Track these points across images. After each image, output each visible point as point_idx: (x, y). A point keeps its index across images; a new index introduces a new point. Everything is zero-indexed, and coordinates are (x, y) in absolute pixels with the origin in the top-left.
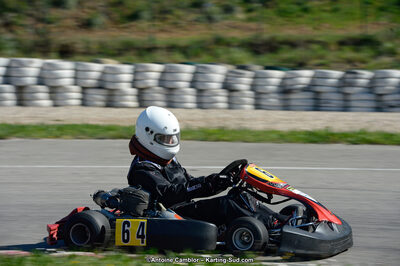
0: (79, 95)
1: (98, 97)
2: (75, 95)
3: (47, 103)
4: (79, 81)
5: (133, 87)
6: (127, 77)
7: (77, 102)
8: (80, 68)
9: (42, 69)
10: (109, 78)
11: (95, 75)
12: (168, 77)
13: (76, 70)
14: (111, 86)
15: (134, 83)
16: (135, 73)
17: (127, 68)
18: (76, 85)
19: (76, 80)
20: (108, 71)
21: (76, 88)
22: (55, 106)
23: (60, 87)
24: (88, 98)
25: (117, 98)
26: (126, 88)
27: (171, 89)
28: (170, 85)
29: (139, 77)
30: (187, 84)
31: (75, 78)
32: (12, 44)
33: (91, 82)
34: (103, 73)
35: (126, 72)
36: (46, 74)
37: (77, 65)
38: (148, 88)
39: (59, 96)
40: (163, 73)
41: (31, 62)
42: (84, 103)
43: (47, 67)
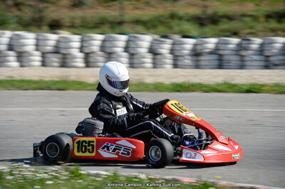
0: (40, 58)
1: (55, 59)
2: (36, 58)
3: (16, 64)
4: (40, 48)
5: (81, 52)
6: (76, 44)
7: (39, 63)
8: (40, 38)
9: (11, 38)
10: (62, 45)
11: (52, 43)
12: (107, 44)
13: (37, 39)
14: (64, 51)
15: (81, 49)
16: (82, 41)
17: (77, 38)
18: (37, 50)
19: (37, 46)
20: (62, 40)
21: (38, 53)
22: (22, 66)
23: (26, 52)
24: (47, 60)
25: (68, 61)
26: (76, 52)
27: (110, 53)
28: (108, 50)
29: (85, 44)
30: (122, 49)
31: (37, 45)
32: (15, 20)
33: (49, 48)
34: (58, 41)
35: (75, 41)
36: (14, 43)
37: (38, 35)
38: (93, 53)
39: (24, 59)
40: (104, 41)
41: (3, 34)
42: (44, 64)
43: (14, 37)
